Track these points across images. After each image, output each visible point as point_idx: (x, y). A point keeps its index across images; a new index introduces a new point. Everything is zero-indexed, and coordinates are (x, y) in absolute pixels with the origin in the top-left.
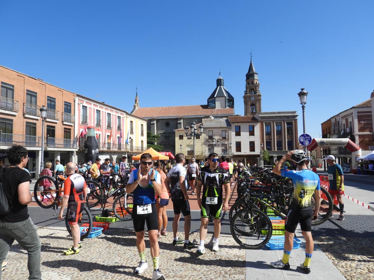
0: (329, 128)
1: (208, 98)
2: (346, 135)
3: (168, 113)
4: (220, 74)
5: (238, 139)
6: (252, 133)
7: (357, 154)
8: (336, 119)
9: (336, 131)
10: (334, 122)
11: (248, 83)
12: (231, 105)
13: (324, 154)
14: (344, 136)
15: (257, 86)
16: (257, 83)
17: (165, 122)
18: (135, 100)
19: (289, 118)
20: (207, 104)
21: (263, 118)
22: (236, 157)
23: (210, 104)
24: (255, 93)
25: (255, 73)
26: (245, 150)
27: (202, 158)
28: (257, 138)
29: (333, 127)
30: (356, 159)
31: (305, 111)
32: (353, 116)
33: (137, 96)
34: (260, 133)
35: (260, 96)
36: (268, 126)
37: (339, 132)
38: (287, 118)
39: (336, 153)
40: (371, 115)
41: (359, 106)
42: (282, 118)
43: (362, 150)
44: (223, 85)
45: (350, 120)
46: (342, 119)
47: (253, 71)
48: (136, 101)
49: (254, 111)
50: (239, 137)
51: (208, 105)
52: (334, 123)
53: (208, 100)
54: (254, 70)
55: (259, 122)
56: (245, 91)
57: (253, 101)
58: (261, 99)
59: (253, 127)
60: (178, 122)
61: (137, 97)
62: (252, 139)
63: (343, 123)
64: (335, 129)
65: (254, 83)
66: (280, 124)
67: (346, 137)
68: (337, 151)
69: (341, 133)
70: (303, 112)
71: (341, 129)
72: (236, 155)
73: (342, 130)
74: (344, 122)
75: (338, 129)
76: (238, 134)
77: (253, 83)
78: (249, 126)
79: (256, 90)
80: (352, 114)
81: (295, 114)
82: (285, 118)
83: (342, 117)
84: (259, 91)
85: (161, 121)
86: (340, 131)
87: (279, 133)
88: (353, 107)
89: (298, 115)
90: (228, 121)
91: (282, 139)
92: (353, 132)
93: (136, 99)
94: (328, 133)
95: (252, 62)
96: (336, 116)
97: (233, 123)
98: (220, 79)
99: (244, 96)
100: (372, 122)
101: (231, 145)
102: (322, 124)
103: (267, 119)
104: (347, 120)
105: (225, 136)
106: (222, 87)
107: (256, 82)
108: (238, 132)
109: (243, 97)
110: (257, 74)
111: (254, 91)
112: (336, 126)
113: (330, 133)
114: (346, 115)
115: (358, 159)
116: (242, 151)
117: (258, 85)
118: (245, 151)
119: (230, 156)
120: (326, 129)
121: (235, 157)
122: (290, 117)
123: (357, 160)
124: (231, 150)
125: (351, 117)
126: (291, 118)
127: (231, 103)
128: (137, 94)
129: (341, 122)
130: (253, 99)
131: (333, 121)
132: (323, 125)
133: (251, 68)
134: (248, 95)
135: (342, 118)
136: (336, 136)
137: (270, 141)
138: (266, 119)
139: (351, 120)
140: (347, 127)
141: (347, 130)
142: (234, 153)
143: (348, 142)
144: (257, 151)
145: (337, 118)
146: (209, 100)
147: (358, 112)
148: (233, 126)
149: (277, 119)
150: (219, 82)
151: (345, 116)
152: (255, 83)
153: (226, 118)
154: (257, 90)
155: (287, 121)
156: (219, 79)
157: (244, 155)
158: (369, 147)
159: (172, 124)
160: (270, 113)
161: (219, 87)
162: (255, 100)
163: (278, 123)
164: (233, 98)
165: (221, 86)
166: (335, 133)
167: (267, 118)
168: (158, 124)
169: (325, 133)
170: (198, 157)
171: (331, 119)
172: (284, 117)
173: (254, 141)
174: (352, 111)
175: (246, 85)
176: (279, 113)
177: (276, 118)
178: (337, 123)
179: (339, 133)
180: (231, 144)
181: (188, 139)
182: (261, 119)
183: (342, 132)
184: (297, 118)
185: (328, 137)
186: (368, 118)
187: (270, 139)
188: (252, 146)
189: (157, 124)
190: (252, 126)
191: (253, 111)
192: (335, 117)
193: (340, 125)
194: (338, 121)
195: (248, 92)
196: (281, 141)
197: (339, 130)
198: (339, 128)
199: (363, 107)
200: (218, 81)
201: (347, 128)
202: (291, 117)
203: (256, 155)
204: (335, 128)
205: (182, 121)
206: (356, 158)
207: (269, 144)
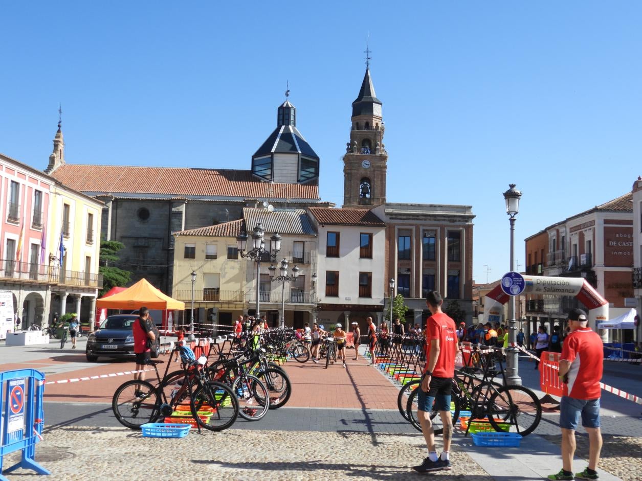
0: (543, 250)
1: (253, 154)
2: (579, 270)
3: (146, 185)
4: (287, 95)
5: (333, 264)
6: (366, 253)
7: (599, 315)
8: (558, 231)
9: (558, 259)
10: (555, 238)
11: (356, 126)
12: (313, 175)
13: (527, 311)
14: (574, 273)
15: (378, 133)
16: (380, 125)
17: (136, 207)
18: (55, 141)
19: (454, 221)
20: (250, 169)
21: (394, 217)
22: (324, 310)
23: (258, 168)
24: (373, 150)
25: (374, 101)
26: (349, 294)
27: (241, 309)
28: (377, 266)
29: (551, 250)
30: (597, 325)
31: (515, 227)
32: (594, 228)
33: (59, 131)
34: (386, 253)
35: (383, 158)
36: (404, 237)
37: (565, 262)
38: (450, 221)
39: (556, 311)
40: (632, 228)
41: (609, 206)
42: (439, 220)
43: (610, 307)
44: (294, 124)
45: (588, 236)
46: (571, 232)
47: (370, 95)
48: (56, 146)
49: (368, 196)
50: (334, 260)
51: (253, 171)
52: (554, 240)
53: (253, 157)
54: (374, 94)
55: (384, 226)
56: (348, 144)
57: (366, 170)
58: (386, 167)
59: (371, 237)
60: (174, 209)
61: (62, 135)
62: (366, 266)
63: (573, 243)
64: (554, 255)
65: (372, 126)
66: (432, 234)
67: (579, 276)
68: (558, 306)
69: (568, 264)
70: (512, 229)
71: (567, 256)
72: (326, 304)
73: (571, 258)
74: (575, 240)
75: (561, 255)
76: (333, 252)
77: (368, 125)
78: (361, 233)
79: (376, 145)
80: (592, 223)
81: (467, 214)
82: (444, 220)
83: (571, 229)
84: (383, 146)
85: (125, 204)
86: (566, 259)
87: (430, 256)
88: (596, 210)
89: (475, 216)
90: (310, 218)
91: (436, 269)
92: (593, 264)
93: (57, 140)
94: (540, 261)
95: (369, 74)
96: (559, 224)
97: (323, 224)
98: (288, 108)
99: (346, 156)
100: (632, 244)
101: (315, 279)
102: (527, 241)
103: (404, 219)
104: (582, 237)
105: (301, 257)
106: (290, 127)
107: (377, 124)
108: (333, 247)
109: (344, 159)
110: (381, 104)
111: (370, 147)
112: (558, 249)
113: (543, 264)
114: (580, 226)
115: (602, 326)
116: (340, 294)
117: (380, 133)
118: (347, 296)
119: (312, 307)
120: (536, 253)
121: (322, 309)
122: (455, 219)
123: (599, 327)
124: (314, 292)
125: (590, 229)
126: (459, 221)
127: (312, 170)
128: (59, 126)
129: (568, 240)
130: (366, 164)
131: (552, 234)
132: (529, 242)
133: (365, 88)
134: (356, 153)
135: (573, 230)
136: (557, 271)
137: (409, 273)
138: (401, 219)
139: (591, 238)
140: (582, 252)
141: (582, 259)
142: (320, 300)
143: (582, 285)
144: (377, 297)
145: (562, 230)
146: (255, 159)
147: (606, 222)
148: (323, 231)
149: (428, 222)
150: (284, 114)
151: (578, 227)
152: (374, 125)
153: (302, 211)
154: (379, 143)
155: (451, 229)
156: (285, 106)
157: (345, 305)
158: (625, 299)
159: (155, 213)
160: (412, 205)
161: (283, 127)
162: (372, 169)
163: (428, 230)
164: (318, 159)
165: (288, 124)
166: (554, 264)
167: (405, 217)
168: (118, 211)
169: (533, 263)
170: (231, 306)
171: (547, 231)
172: (443, 218)
173: (371, 273)
174: (595, 216)
175: (353, 128)
176: (432, 207)
177: (425, 220)
178: (561, 242)
179: (564, 265)
180: (314, 276)
181: (206, 258)
182: (390, 219)
183: (571, 263)
184: (474, 221)
185: (540, 272)
186: (625, 236)
187: (409, 270)
188: (365, 283)
189: (115, 211)
190: (368, 235)
191: (365, 196)
192: (557, 228)
193: (567, 246)
194: (563, 237)
195: (355, 147)
196: (434, 276)
197: (563, 257)
198: (563, 254)
199: (615, 211)
200: (281, 112)
201: (582, 255)
202: (460, 219)
203: (374, 306)
204: (556, 252)
205: (183, 209)
206: (597, 322)
207: (404, 280)
